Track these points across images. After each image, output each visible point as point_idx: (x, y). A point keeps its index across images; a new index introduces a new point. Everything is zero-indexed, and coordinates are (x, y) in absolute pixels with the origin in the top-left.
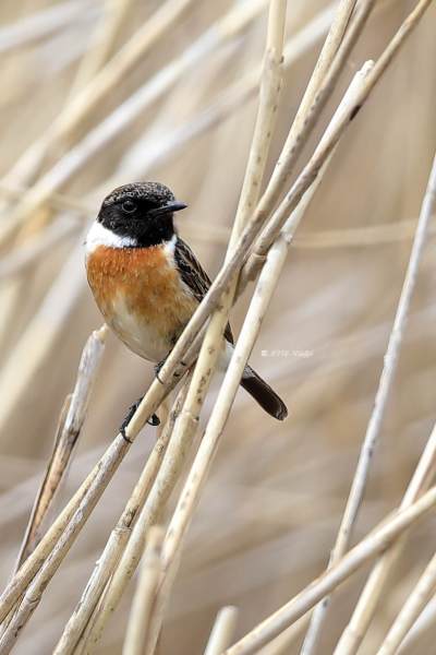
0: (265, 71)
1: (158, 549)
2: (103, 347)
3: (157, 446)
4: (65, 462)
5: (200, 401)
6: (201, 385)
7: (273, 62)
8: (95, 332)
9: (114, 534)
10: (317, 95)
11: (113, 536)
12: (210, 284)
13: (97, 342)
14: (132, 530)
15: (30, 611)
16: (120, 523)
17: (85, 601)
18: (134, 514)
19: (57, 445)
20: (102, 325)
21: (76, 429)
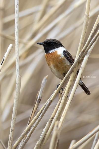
0: (85, 18)
1: (57, 126)
2: (47, 80)
3: (58, 103)
4: (38, 106)
5: (68, 92)
6: (69, 89)
7: (87, 16)
8: (45, 77)
9: (48, 123)
10: (97, 24)
11: (47, 124)
12: (74, 61)
13: (45, 79)
14: (52, 122)
15: (28, 139)
16: (49, 121)
17: (41, 138)
18: (52, 119)
19: (36, 102)
20: (47, 75)
21: (40, 99)
